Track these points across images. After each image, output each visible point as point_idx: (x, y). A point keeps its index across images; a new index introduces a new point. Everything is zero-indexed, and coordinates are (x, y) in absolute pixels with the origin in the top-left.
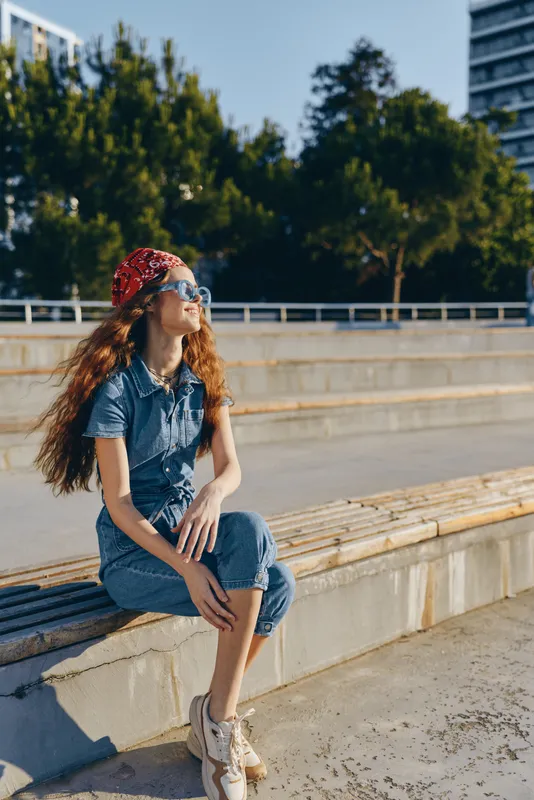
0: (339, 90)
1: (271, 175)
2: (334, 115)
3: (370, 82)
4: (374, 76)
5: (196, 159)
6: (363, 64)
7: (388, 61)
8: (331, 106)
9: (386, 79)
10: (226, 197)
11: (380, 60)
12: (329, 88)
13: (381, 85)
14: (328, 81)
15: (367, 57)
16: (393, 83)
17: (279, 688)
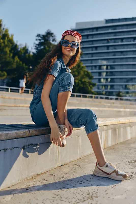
0: (42, 41)
1: (27, 57)
2: (41, 47)
3: (50, 40)
4: (51, 39)
5: (8, 49)
6: (49, 36)
7: (54, 36)
8: (40, 44)
9: (54, 40)
10: (15, 61)
11: (53, 35)
12: (40, 40)
13: (53, 41)
14: (40, 38)
15: (49, 34)
16: (56, 41)
17: (79, 159)
